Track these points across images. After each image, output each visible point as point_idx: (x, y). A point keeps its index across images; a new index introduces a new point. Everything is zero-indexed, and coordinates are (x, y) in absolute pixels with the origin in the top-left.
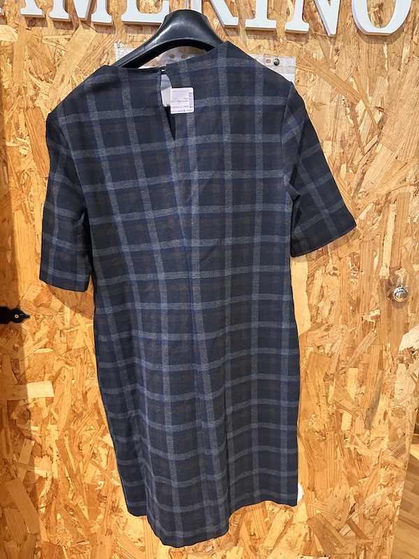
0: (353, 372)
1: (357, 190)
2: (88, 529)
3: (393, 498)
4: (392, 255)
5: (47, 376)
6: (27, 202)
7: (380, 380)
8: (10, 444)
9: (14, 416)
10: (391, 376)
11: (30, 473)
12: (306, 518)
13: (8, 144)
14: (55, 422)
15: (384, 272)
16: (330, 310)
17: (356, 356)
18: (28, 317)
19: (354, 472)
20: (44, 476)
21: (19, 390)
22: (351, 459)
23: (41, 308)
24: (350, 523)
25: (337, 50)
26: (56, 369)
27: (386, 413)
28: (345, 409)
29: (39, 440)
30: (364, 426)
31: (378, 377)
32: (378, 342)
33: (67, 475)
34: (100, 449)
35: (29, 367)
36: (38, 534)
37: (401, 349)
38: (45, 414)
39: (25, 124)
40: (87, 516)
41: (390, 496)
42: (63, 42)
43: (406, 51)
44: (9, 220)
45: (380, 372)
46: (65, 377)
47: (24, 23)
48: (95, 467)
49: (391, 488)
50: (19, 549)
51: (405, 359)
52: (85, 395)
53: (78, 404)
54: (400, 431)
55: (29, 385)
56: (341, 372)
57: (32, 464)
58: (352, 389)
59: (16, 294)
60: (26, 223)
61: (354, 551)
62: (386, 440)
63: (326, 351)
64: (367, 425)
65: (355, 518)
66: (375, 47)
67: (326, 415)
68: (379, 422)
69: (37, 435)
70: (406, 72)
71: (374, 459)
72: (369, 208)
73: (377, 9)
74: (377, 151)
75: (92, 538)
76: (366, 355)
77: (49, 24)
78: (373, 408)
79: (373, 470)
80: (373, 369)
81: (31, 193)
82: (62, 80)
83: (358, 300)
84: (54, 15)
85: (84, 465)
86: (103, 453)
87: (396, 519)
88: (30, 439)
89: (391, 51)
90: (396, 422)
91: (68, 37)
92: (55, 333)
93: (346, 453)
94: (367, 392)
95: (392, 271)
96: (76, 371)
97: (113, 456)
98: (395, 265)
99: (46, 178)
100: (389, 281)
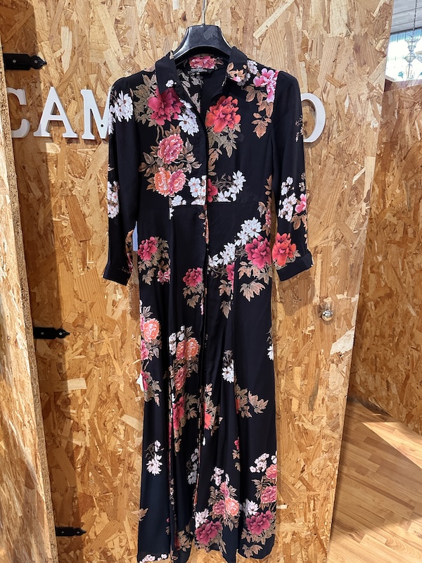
0: (297, 370)
2: (111, 484)
3: (333, 461)
4: (321, 288)
5: (82, 374)
6: (67, 257)
7: (317, 376)
8: (56, 423)
9: (59, 403)
10: (326, 373)
11: (70, 443)
13: (54, 219)
14: (88, 407)
15: (316, 300)
16: (279, 326)
17: (299, 358)
18: (69, 334)
19: (303, 442)
20: (80, 445)
21: (62, 384)
22: (300, 431)
23: (78, 328)
24: (302, 479)
26: (88, 370)
27: (323, 399)
28: (293, 396)
29: (76, 420)
30: (308, 408)
31: (316, 373)
32: (314, 348)
33: (96, 444)
34: (119, 425)
35: (69, 369)
36: (75, 487)
37: (331, 353)
38: (80, 401)
39: (66, 207)
40: (111, 475)
41: (330, 459)
42: (91, 153)
43: (324, 152)
44: (54, 269)
45: (318, 369)
46: (94, 375)
47: (64, 142)
48: (116, 439)
49: (330, 454)
50: (62, 498)
51: (335, 360)
52: (108, 387)
53: (103, 394)
54: (334, 412)
55: (68, 381)
56: (289, 369)
57: (71, 436)
58: (298, 381)
59: (60, 318)
60: (67, 271)
61: (306, 500)
62: (325, 418)
63: (278, 355)
64: (311, 408)
65: (305, 475)
67: (280, 401)
68: (319, 406)
69: (75, 416)
70: (325, 166)
71: (317, 432)
75: (114, 490)
76: (306, 357)
77: (81, 141)
78: (314, 395)
79: (317, 440)
80: (312, 368)
81: (70, 251)
82: (91, 177)
83: (299, 319)
84: (84, 137)
85: (108, 437)
86: (121, 428)
87: (336, 477)
88: (70, 419)
89: (314, 152)
90: (332, 406)
91: (94, 149)
92: (88, 345)
93: (296, 428)
94: (309, 383)
95: (322, 299)
96: (102, 370)
97: (128, 430)
98: (323, 295)
99: (81, 242)
100: (320, 306)
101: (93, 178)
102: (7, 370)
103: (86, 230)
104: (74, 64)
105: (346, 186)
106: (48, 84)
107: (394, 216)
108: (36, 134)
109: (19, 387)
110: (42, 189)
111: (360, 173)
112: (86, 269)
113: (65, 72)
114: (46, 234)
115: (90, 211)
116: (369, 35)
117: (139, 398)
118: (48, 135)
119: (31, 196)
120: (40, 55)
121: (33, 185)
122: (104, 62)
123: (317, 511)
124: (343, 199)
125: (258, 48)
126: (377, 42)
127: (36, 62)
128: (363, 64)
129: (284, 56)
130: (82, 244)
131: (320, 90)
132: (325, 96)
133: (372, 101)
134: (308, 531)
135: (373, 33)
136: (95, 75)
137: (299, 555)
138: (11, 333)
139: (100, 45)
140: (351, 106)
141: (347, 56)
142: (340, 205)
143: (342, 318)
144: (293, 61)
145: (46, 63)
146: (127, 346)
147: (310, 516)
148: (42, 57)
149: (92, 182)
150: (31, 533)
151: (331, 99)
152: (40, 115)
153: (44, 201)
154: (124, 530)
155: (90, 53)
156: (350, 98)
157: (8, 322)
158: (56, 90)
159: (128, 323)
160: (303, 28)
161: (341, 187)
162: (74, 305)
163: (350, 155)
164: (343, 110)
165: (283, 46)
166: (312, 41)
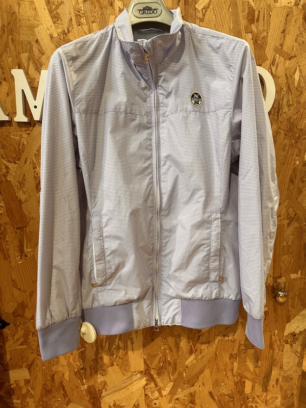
0: (251, 352)
4: (274, 268)
5: (25, 364)
6: (4, 245)
7: (271, 357)
9: (2, 393)
10: (280, 354)
14: (32, 396)
15: (269, 281)
18: (9, 324)
21: (4, 375)
23: (18, 318)
26: (31, 359)
27: (277, 380)
28: (246, 378)
30: (261, 390)
31: (270, 355)
35: (11, 359)
37: (286, 334)
38: (24, 391)
42: (25, 136)
43: (274, 127)
45: (271, 351)
46: (37, 364)
51: (289, 341)
52: (53, 377)
53: (48, 383)
54: (289, 392)
55: (11, 372)
56: (242, 352)
58: (251, 364)
60: (4, 259)
62: (279, 399)
63: (230, 338)
64: (264, 389)
67: (232, 383)
68: (273, 386)
69: (19, 406)
77: (14, 124)
78: (268, 377)
81: (7, 239)
82: (26, 162)
84: (17, 119)
90: (286, 386)
91: (28, 132)
92: (29, 334)
94: (262, 365)
95: (275, 280)
98: (277, 275)
99: (17, 229)
100: (273, 286)
101: (28, 163)
103: (23, 216)
104: (3, 44)
105: (297, 162)
112: (24, 257)
115: (25, 196)
117: (86, 386)
122: (35, 39)
124: (295, 175)
129: (229, 27)
130: (18, 231)
131: (268, 62)
132: (274, 68)
136: (27, 54)
139: (31, 22)
140: (302, 79)
141: (296, 26)
142: (292, 182)
143: (297, 298)
149: (27, 167)
151: (281, 71)
155: (21, 31)
156: (300, 70)
161: (293, 163)
162: (13, 295)
163: (302, 130)
164: (293, 82)
165: (227, 17)
166: (259, 11)
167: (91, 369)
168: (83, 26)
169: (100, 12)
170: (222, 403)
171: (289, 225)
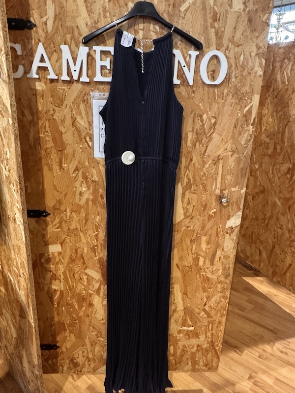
0: (204, 239)
1: (204, 154)
2: (77, 314)
3: (225, 298)
4: (221, 183)
5: (59, 241)
6: (49, 162)
7: (217, 242)
8: (41, 274)
9: (43, 261)
10: (222, 240)
11: (50, 288)
12: (183, 308)
13: (41, 135)
14: (62, 263)
15: (218, 192)
16: (193, 209)
17: (205, 231)
18: (50, 214)
19: (206, 285)
20: (57, 289)
21: (45, 248)
22: (204, 279)
23: (56, 210)
24: (204, 310)
25: (194, 91)
26: (63, 238)
27: (220, 258)
28: (200, 255)
29: (54, 272)
30: (210, 264)
32: (215, 224)
33: (68, 288)
34: (83, 275)
35: (50, 238)
36: (53, 317)
37: (227, 227)
38: (57, 260)
39: (49, 127)
40: (77, 308)
41: (223, 297)
42: (67, 90)
43: (226, 91)
44: (40, 170)
45: (217, 238)
46: (67, 242)
47: (48, 82)
48: (81, 285)
49: (223, 294)
50: (44, 325)
51: (229, 232)
52: (76, 250)
53: (73, 255)
54: (227, 266)
55: (49, 246)
56: (198, 238)
57: (51, 283)
58: (204, 246)
59: (44, 203)
60: (49, 171)
61: (206, 324)
62: (221, 270)
63: (191, 229)
64: (212, 263)
65: (207, 308)
66: (211, 89)
67: (192, 259)
68: (217, 262)
69: (54, 269)
70: (226, 100)
71: (215, 279)
72: (210, 162)
73: (212, 72)
74: (213, 136)
75: (80, 318)
76: (210, 230)
77: (60, 81)
78: (214, 255)
79: (215, 285)
80: (214, 237)
81: (52, 157)
82: (66, 106)
83: (206, 205)
84: (62, 78)
85: (76, 283)
86: (85, 277)
87: (227, 308)
88: (50, 271)
89: (219, 91)
90: (225, 261)
91: (69, 87)
92: (63, 221)
93: (202, 277)
94: (211, 248)
95: (221, 191)
96: (73, 239)
97: (90, 279)
98: (223, 188)
99: (59, 151)
100: (220, 195)
101: (68, 107)
102: (7, 238)
103: (62, 143)
104: (55, 27)
105: (239, 115)
106: (37, 41)
107: (267, 137)
108: (28, 76)
109: (16, 250)
110: (32, 114)
111: (249, 106)
112: (62, 170)
113: (49, 32)
114: (35, 146)
115: (65, 129)
116: (259, 10)
117: (97, 258)
118: (37, 76)
119: (25, 119)
120: (32, 20)
121: (27, 112)
122: (76, 26)
123: (214, 331)
124: (238, 123)
125: (183, 18)
126: (264, 15)
127: (29, 24)
128: (253, 30)
129: (201, 24)
130: (59, 152)
131: (224, 48)
132: (227, 52)
133: (259, 57)
134: (207, 344)
135: (261, 9)
136: (70, 35)
137: (201, 360)
138: (11, 213)
139: (74, 13)
140: (245, 60)
141: (243, 25)
142: (235, 127)
143: (235, 204)
144: (206, 28)
145: (35, 26)
146: (89, 223)
147: (209, 334)
148: (33, 21)
149: (67, 110)
150: (23, 348)
151: (231, 55)
152: (31, 63)
153: (34, 123)
154: (86, 345)
155: (67, 19)
156: (244, 54)
157: (9, 206)
158: (43, 44)
159: (90, 207)
160: (214, 5)
161: (236, 115)
162: (54, 195)
163: (243, 93)
164: (239, 63)
165: (200, 17)
166: (220, 14)
167: (101, 246)
168: (108, 19)
169: (119, 10)
170: (184, 271)
171: (232, 155)
